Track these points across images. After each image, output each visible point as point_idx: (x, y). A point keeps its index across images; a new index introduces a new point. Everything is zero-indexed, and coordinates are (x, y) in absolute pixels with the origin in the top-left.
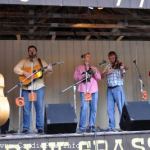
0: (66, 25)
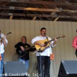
0: (20, 8)
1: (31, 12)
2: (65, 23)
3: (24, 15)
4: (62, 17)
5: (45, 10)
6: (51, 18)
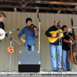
1: (55, 6)
6: (75, 11)
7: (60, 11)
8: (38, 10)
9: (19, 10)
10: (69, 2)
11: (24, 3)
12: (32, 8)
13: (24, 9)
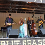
1: (24, 10)
2: (38, 14)
3: (22, 11)
4: (37, 12)
5: (30, 9)
7: (26, 12)
8: (17, 12)
9: (8, 12)
10: (30, 8)
11: (11, 9)
12: (14, 11)
13: (11, 11)
